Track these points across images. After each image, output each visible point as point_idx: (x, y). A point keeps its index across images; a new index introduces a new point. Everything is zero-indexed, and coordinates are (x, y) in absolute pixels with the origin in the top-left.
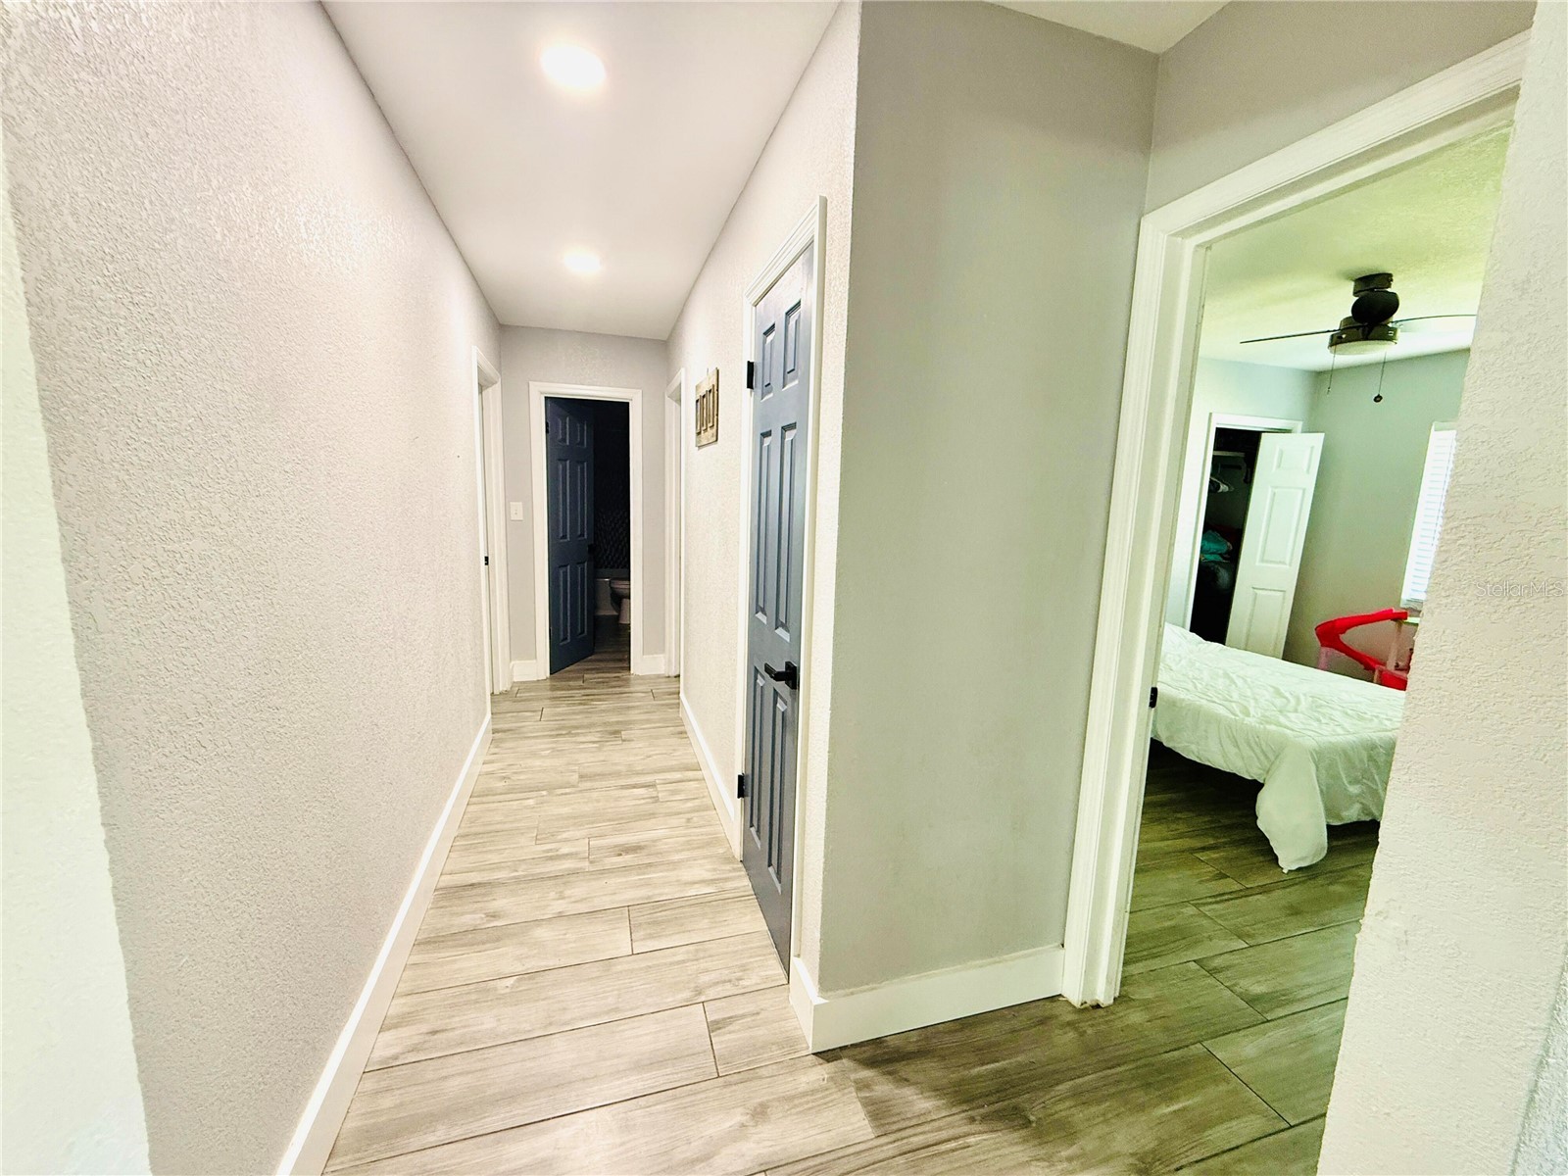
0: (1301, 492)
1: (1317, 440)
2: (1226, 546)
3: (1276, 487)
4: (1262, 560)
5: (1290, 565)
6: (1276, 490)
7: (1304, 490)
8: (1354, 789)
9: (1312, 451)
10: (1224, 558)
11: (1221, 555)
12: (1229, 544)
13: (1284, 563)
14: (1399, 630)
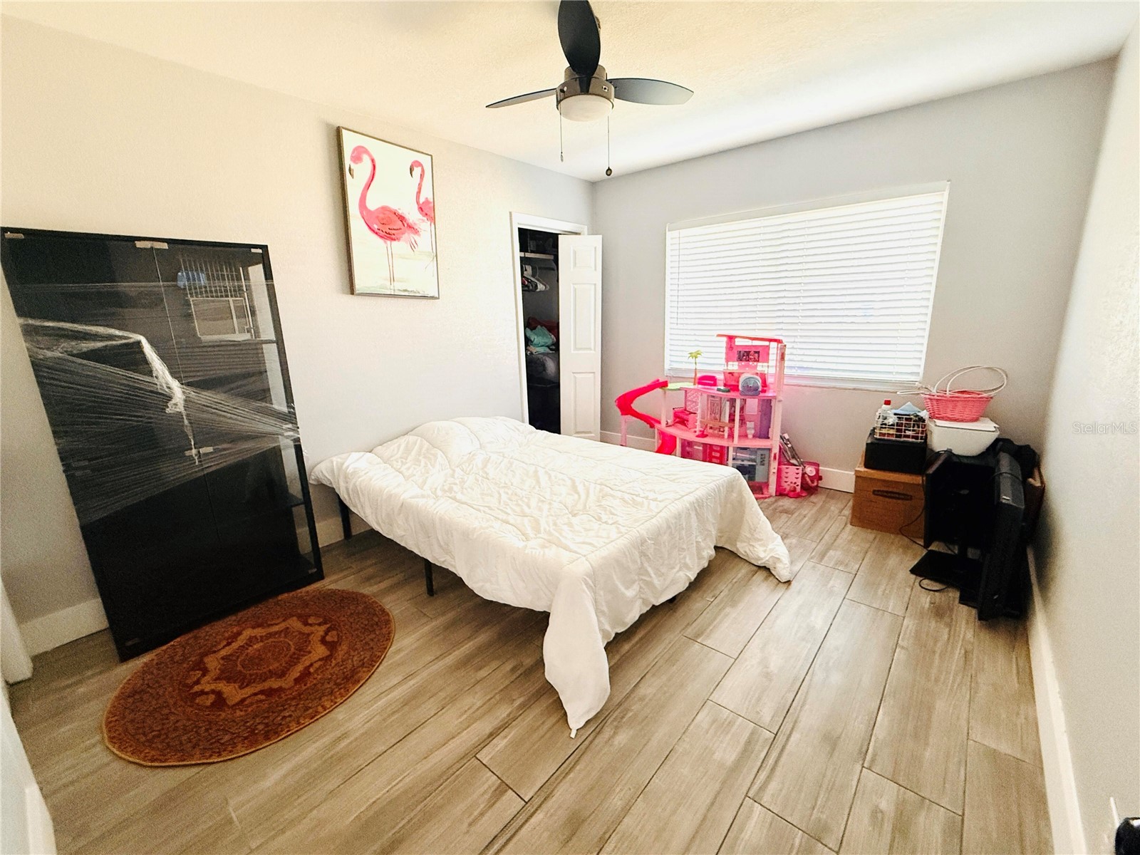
0: (593, 286)
1: (597, 240)
2: (550, 339)
3: (576, 284)
4: (576, 349)
5: (595, 350)
6: (576, 286)
7: (595, 285)
8: (630, 593)
9: (595, 250)
10: (551, 350)
11: (548, 347)
12: (553, 336)
13: (590, 349)
14: (665, 393)
